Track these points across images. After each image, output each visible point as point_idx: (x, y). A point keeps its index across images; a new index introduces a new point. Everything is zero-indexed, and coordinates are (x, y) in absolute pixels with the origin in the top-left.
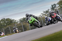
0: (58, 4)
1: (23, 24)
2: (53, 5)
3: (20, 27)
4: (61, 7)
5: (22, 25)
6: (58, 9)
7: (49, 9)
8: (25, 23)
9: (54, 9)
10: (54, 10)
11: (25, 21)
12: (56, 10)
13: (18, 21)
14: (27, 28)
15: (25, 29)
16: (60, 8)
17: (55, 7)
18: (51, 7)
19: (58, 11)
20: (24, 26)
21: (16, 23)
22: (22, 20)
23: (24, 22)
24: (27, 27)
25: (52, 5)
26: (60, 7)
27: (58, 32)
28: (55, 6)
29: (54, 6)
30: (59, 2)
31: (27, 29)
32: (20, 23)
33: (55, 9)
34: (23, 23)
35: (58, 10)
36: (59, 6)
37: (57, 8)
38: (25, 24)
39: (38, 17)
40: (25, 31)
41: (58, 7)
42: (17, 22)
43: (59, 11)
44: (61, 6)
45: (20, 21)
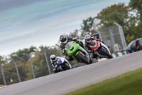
0: (97, 17)
1: (17, 64)
2: (87, 21)
3: (11, 71)
4: (105, 24)
5: (16, 67)
6: (99, 29)
7: (77, 31)
8: (22, 61)
9: (88, 30)
10: (90, 32)
11: (22, 59)
12: (93, 32)
13: (8, 58)
14: (27, 74)
15: (24, 77)
16: (103, 27)
17: (91, 25)
18: (83, 25)
19: (98, 35)
20: (20, 70)
21: (3, 62)
22: (15, 55)
23: (19, 60)
24: (28, 72)
25: (84, 21)
26: (102, 25)
27: (99, 83)
28: (92, 22)
29: (88, 23)
30: (101, 13)
31: (27, 77)
32: (11, 62)
33: (92, 28)
34: (19, 62)
35: (99, 33)
36: (102, 22)
37: (97, 28)
38: (22, 64)
39: (53, 48)
40: (23, 80)
41: (100, 24)
42: (4, 60)
43: (100, 35)
44: (107, 22)
45: (12, 57)
